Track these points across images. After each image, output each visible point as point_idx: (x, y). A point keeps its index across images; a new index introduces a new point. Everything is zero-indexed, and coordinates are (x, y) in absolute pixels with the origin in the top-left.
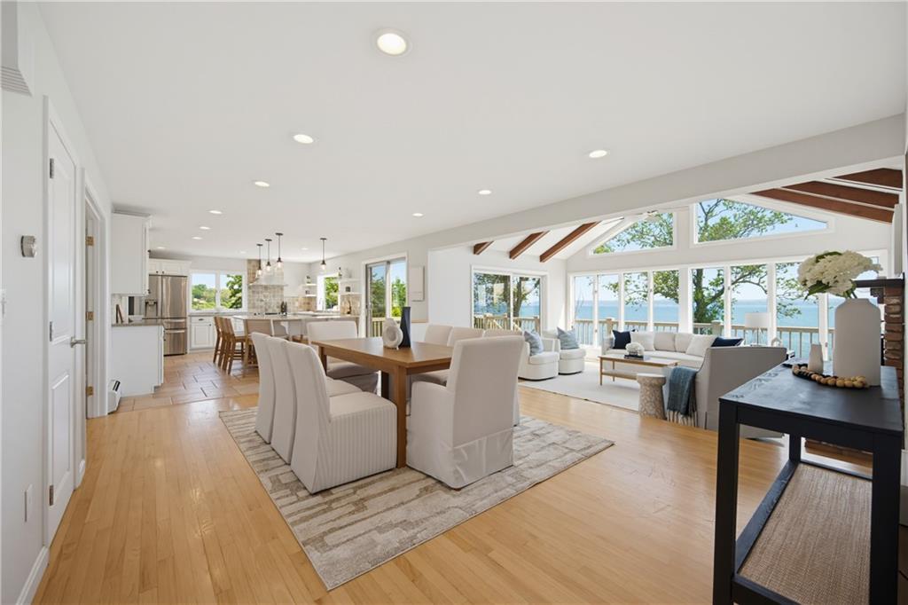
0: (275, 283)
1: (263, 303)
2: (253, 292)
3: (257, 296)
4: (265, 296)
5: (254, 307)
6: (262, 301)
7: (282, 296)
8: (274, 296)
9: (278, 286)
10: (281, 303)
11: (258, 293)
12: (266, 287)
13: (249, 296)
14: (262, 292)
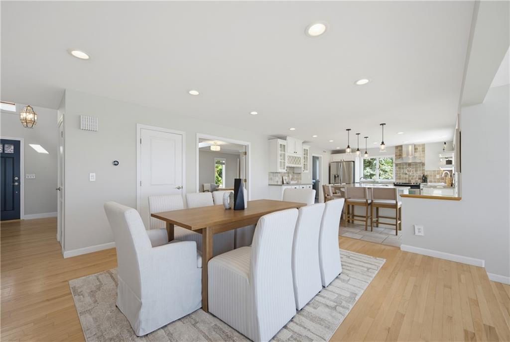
0: (418, 161)
1: (407, 175)
2: (400, 168)
3: (402, 170)
4: (408, 171)
5: (400, 179)
6: (406, 174)
7: (424, 170)
8: (416, 171)
9: (420, 163)
10: (422, 175)
11: (403, 168)
12: (410, 164)
13: (396, 171)
14: (406, 168)
